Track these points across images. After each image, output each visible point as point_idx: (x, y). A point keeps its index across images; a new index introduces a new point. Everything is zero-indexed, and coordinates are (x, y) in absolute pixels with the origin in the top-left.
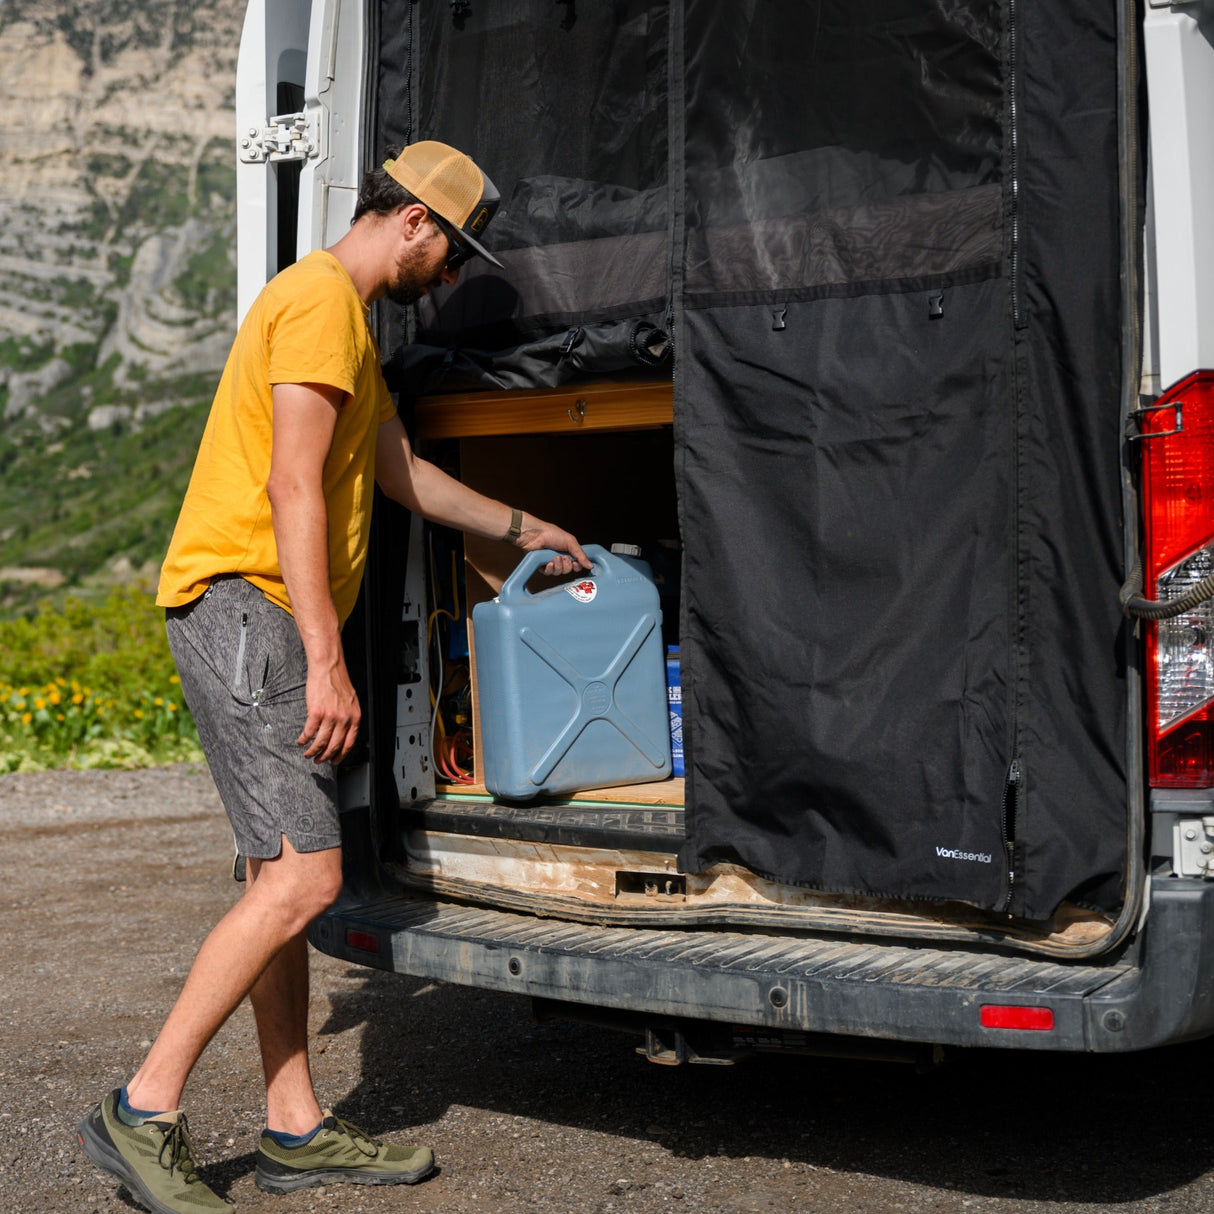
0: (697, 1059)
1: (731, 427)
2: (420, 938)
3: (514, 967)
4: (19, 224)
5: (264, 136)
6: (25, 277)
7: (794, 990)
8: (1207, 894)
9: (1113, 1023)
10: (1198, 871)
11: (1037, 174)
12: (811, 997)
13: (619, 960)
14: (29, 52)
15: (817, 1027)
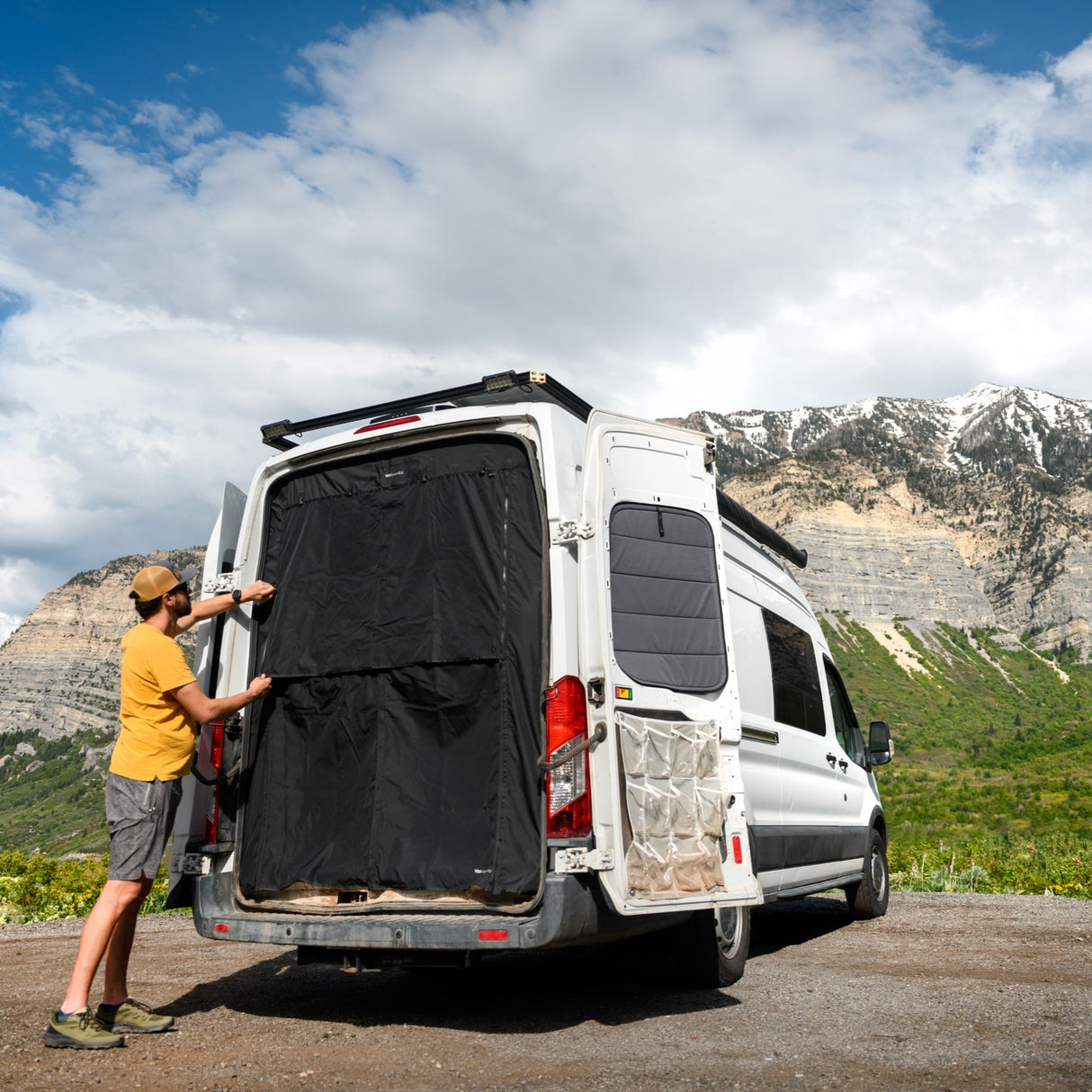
0: (365, 970)
1: (402, 701)
2: (248, 923)
3: (289, 932)
4: (103, 672)
5: (215, 582)
6: (103, 699)
7: (406, 930)
8: (567, 879)
9: (530, 936)
10: (564, 871)
11: (512, 602)
12: (412, 933)
13: (334, 925)
14: (120, 587)
15: (414, 947)
